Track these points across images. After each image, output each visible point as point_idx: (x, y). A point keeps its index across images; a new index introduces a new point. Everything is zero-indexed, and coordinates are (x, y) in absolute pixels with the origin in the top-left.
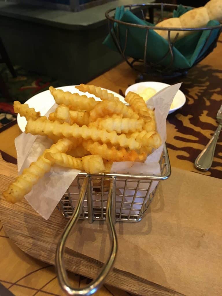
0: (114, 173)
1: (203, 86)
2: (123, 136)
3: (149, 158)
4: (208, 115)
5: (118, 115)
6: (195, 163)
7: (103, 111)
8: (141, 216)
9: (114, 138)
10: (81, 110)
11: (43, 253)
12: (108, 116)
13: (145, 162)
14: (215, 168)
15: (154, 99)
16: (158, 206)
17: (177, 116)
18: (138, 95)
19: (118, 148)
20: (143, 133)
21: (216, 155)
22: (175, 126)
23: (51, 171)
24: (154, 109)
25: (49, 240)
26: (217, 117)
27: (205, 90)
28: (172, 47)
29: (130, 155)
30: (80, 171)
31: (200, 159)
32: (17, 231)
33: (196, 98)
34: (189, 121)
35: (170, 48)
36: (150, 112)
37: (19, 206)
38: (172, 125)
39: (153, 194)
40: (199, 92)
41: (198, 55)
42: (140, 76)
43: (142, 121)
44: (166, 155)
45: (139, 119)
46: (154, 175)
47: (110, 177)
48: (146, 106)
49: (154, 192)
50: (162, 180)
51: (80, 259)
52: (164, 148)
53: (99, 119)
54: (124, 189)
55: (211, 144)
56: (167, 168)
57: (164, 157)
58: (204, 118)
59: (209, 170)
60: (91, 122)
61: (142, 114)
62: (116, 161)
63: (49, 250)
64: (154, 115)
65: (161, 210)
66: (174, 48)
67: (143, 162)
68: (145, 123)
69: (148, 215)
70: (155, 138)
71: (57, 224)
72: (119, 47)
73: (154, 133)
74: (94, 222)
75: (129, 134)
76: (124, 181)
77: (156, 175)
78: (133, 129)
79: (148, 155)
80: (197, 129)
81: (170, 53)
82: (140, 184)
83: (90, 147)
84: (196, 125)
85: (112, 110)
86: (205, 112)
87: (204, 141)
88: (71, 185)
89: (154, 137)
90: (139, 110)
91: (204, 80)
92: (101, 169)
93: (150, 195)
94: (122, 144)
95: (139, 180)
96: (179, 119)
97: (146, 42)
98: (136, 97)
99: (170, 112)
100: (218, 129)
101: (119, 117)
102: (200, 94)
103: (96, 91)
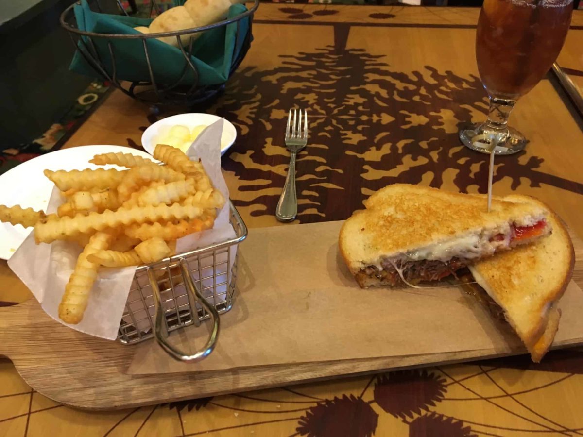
0: (181, 253)
1: (254, 102)
2: (176, 205)
3: (216, 222)
4: (274, 144)
5: (157, 181)
6: (277, 215)
7: (136, 183)
8: (230, 303)
9: (165, 212)
10: (102, 189)
11: (116, 398)
12: (145, 188)
13: (214, 228)
14: (303, 213)
15: (195, 147)
16: (248, 283)
17: (231, 157)
18: (172, 147)
19: (175, 221)
20: (199, 195)
21: (300, 196)
22: (234, 173)
23: (98, 279)
24: (200, 160)
25: (116, 380)
26: (287, 144)
27: (259, 107)
28: (189, 57)
29: (194, 225)
30: (137, 266)
31: (281, 207)
32: (64, 388)
33: (250, 122)
34: (250, 160)
35: (188, 59)
36: (197, 165)
37: (47, 358)
38: (229, 172)
39: (235, 266)
40: (251, 113)
41: (231, 60)
42: (153, 109)
43: (191, 180)
44: (235, 213)
45: (185, 179)
46: (229, 239)
47: (179, 259)
48: (189, 160)
49: (236, 263)
50: (240, 241)
51: (169, 382)
52: (230, 205)
53: (134, 194)
54: (199, 270)
55: (290, 182)
56: (242, 227)
57: (234, 216)
58: (271, 150)
59: (297, 218)
60: (124, 201)
61: (188, 170)
62: (178, 238)
63: (123, 390)
64: (202, 168)
65: (252, 286)
66: (193, 58)
67: (211, 227)
68: (196, 181)
69: (238, 298)
70: (216, 195)
71: (117, 358)
72: (104, 73)
73: (212, 190)
74: (170, 334)
75: (182, 201)
76: (195, 260)
77: (231, 238)
78: (184, 193)
79: (215, 219)
80: (266, 168)
81: (190, 65)
82: (217, 256)
83: (137, 233)
84: (262, 163)
85: (147, 177)
86: (269, 140)
87: (279, 181)
88: (130, 290)
89: (214, 195)
90: (181, 167)
91: (252, 91)
92: (166, 252)
93: (232, 271)
94: (178, 216)
95: (213, 253)
96: (236, 160)
97: (147, 58)
98: (170, 151)
99: (222, 153)
100: (291, 159)
101: (160, 183)
102: (253, 116)
103: (118, 159)
